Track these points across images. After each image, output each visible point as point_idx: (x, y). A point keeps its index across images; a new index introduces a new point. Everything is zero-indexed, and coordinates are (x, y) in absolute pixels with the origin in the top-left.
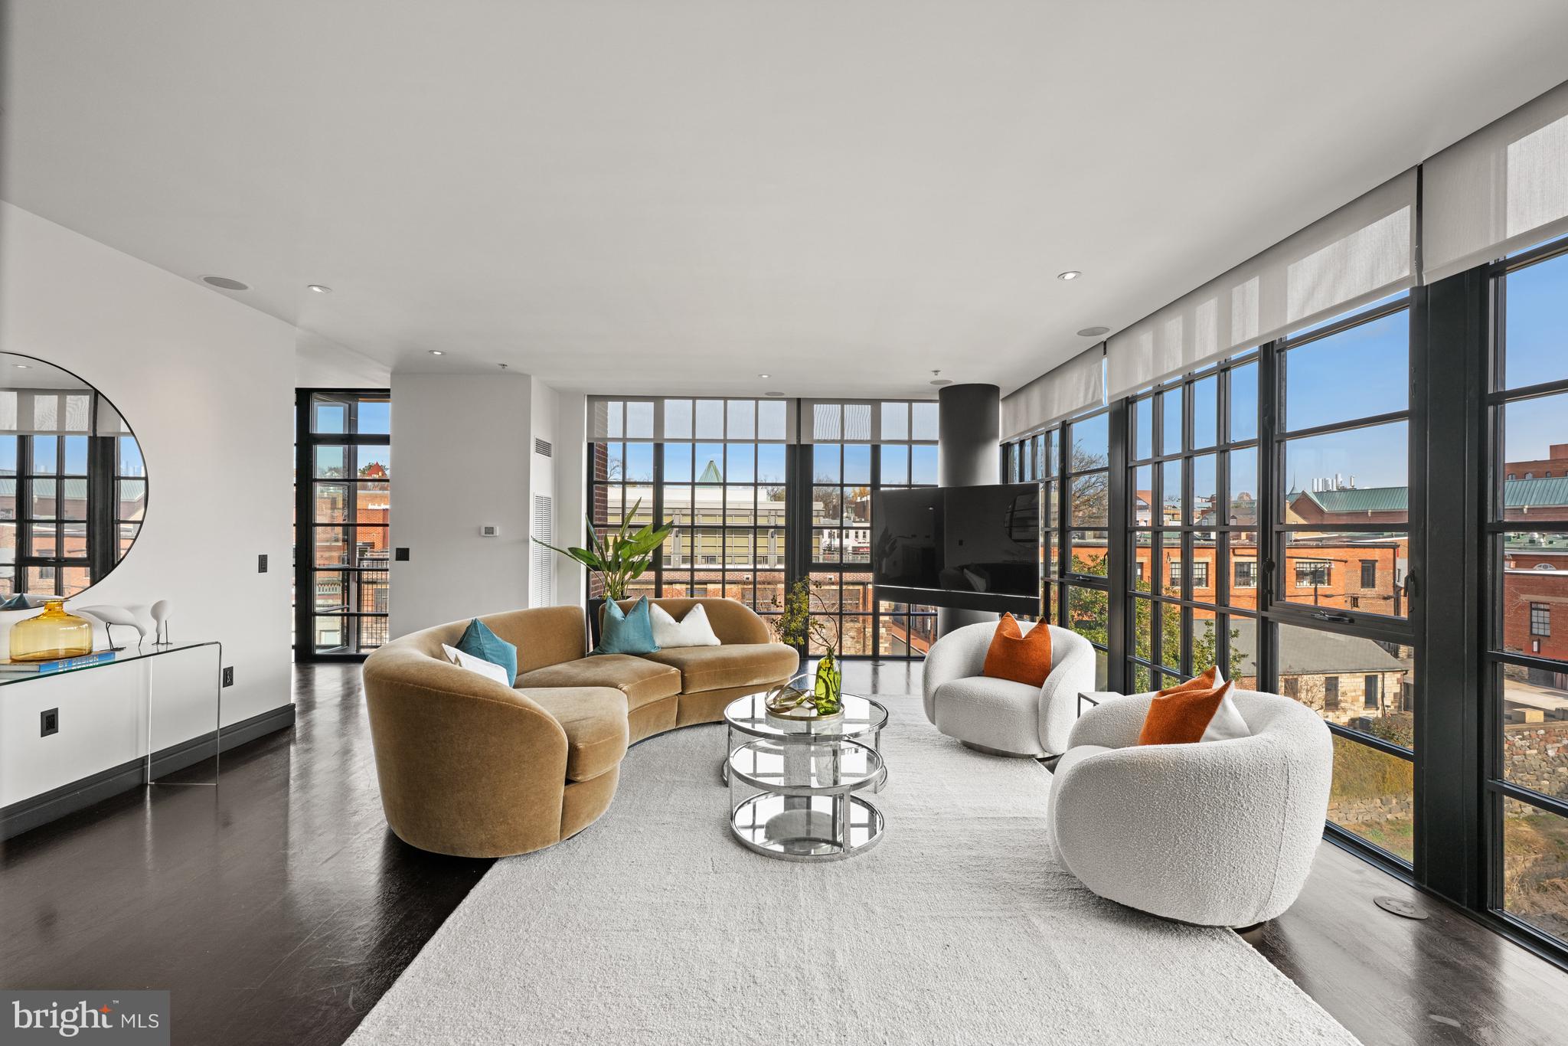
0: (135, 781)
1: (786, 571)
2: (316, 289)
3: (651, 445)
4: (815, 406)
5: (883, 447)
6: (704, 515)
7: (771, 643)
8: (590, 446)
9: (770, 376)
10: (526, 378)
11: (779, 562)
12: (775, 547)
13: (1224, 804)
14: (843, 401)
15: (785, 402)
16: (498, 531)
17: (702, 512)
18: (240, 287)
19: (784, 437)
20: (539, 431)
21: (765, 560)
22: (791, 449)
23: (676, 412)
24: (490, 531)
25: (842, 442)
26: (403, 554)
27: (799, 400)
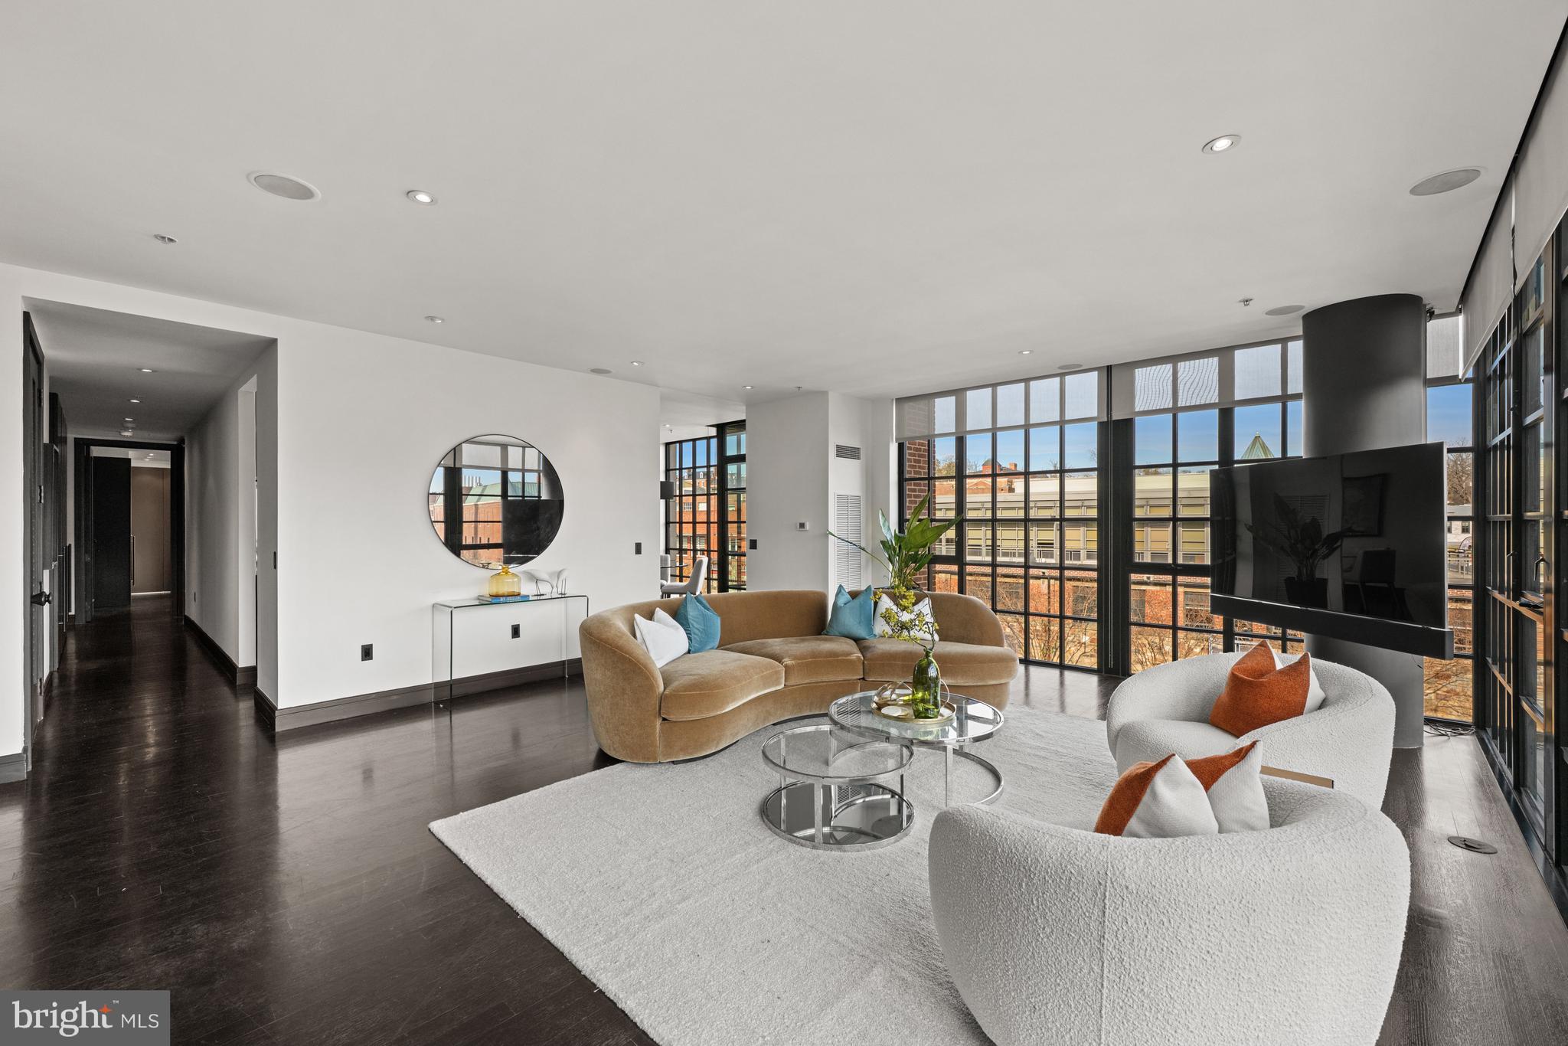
0: (560, 673)
1: (1098, 569)
2: (635, 364)
3: (953, 438)
4: (1136, 370)
5: (1238, 411)
6: (1039, 508)
7: (1005, 647)
8: (901, 447)
9: (1031, 351)
10: (824, 394)
11: (1089, 557)
12: (1083, 541)
13: (1017, 908)
14: (1174, 359)
15: (1096, 373)
16: (807, 526)
17: (1039, 504)
18: (609, 372)
19: (1095, 414)
20: (838, 437)
21: (1076, 555)
22: (1103, 427)
23: (978, 402)
24: (802, 525)
25: (1175, 411)
26: (753, 545)
27: (1109, 368)
